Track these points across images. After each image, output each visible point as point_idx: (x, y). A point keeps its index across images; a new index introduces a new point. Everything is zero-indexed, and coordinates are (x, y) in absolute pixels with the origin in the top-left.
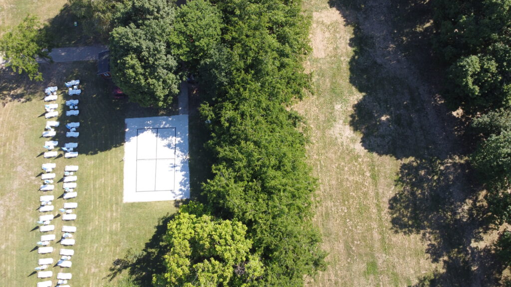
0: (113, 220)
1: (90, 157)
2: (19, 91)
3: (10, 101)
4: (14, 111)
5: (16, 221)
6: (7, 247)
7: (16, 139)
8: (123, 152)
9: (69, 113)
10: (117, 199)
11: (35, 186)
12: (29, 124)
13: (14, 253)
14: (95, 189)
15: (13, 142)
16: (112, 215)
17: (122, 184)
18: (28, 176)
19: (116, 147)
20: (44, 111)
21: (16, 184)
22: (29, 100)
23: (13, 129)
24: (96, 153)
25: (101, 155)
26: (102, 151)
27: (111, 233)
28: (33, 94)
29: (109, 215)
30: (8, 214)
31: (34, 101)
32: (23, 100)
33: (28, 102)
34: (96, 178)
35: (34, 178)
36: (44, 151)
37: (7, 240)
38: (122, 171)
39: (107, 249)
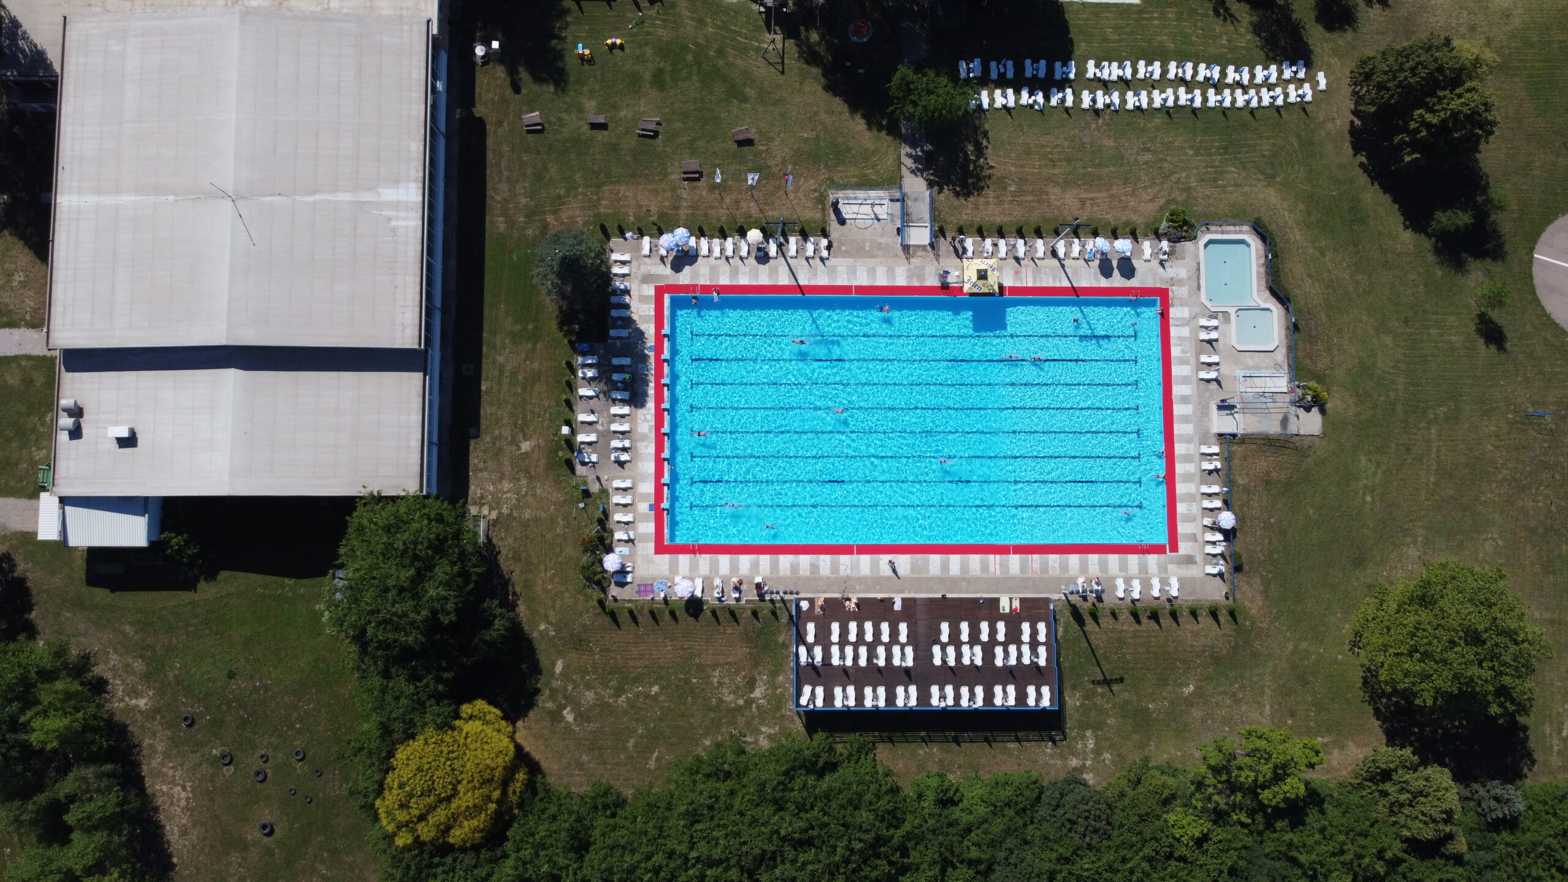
0: (1163, 17)
1: (1076, 48)
2: (970, 148)
3: (986, 159)
4: (1001, 153)
5: (1159, 140)
6: (1191, 147)
7: (1044, 146)
8: (1071, 4)
9: (1010, 74)
10: (1136, 13)
11: (1111, 119)
12: (1022, 130)
13: (1198, 139)
14: (1120, 41)
15: (1048, 150)
16: (1156, 18)
17: (1115, 5)
18: (1098, 128)
19: (1063, 13)
20: (1004, 111)
21: (1109, 143)
22: (985, 134)
23: (1028, 153)
24: (1071, 41)
25: (1074, 33)
26: (1068, 32)
27: (1178, 20)
28: (976, 128)
29: (1156, 22)
30: (1149, 150)
31: (987, 127)
32: (985, 143)
33: (990, 134)
34: (1105, 40)
35: (1100, 121)
36: (1063, 110)
37: (1182, 148)
38: (1097, 4)
39: (1199, 24)
